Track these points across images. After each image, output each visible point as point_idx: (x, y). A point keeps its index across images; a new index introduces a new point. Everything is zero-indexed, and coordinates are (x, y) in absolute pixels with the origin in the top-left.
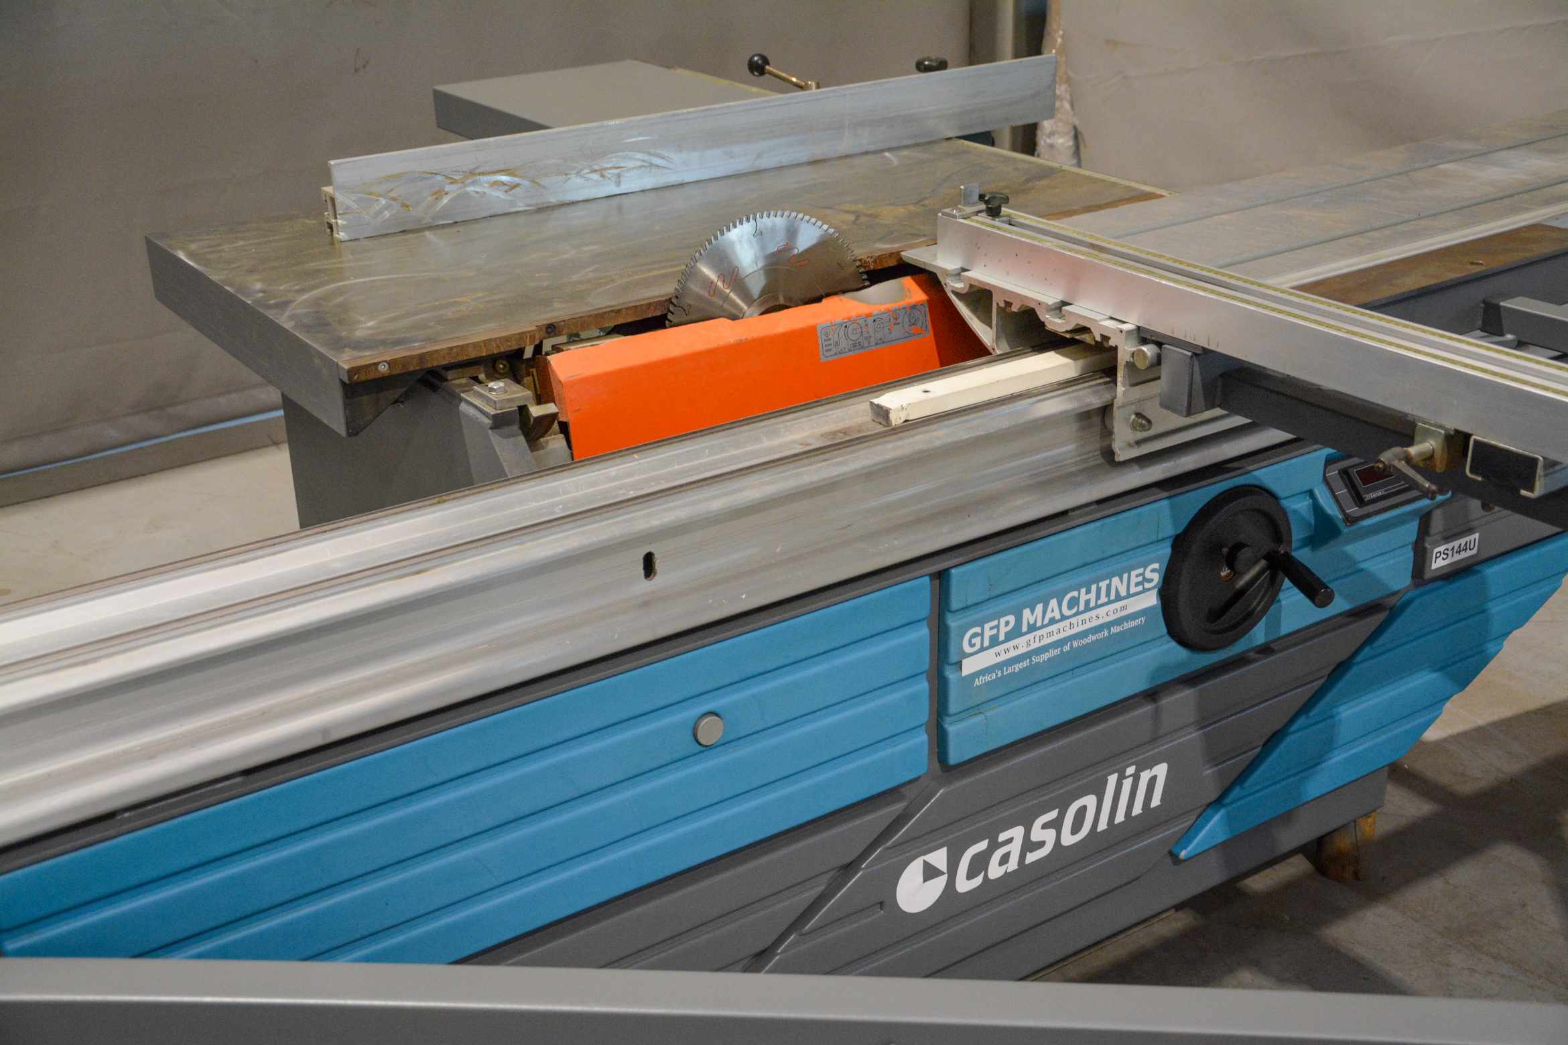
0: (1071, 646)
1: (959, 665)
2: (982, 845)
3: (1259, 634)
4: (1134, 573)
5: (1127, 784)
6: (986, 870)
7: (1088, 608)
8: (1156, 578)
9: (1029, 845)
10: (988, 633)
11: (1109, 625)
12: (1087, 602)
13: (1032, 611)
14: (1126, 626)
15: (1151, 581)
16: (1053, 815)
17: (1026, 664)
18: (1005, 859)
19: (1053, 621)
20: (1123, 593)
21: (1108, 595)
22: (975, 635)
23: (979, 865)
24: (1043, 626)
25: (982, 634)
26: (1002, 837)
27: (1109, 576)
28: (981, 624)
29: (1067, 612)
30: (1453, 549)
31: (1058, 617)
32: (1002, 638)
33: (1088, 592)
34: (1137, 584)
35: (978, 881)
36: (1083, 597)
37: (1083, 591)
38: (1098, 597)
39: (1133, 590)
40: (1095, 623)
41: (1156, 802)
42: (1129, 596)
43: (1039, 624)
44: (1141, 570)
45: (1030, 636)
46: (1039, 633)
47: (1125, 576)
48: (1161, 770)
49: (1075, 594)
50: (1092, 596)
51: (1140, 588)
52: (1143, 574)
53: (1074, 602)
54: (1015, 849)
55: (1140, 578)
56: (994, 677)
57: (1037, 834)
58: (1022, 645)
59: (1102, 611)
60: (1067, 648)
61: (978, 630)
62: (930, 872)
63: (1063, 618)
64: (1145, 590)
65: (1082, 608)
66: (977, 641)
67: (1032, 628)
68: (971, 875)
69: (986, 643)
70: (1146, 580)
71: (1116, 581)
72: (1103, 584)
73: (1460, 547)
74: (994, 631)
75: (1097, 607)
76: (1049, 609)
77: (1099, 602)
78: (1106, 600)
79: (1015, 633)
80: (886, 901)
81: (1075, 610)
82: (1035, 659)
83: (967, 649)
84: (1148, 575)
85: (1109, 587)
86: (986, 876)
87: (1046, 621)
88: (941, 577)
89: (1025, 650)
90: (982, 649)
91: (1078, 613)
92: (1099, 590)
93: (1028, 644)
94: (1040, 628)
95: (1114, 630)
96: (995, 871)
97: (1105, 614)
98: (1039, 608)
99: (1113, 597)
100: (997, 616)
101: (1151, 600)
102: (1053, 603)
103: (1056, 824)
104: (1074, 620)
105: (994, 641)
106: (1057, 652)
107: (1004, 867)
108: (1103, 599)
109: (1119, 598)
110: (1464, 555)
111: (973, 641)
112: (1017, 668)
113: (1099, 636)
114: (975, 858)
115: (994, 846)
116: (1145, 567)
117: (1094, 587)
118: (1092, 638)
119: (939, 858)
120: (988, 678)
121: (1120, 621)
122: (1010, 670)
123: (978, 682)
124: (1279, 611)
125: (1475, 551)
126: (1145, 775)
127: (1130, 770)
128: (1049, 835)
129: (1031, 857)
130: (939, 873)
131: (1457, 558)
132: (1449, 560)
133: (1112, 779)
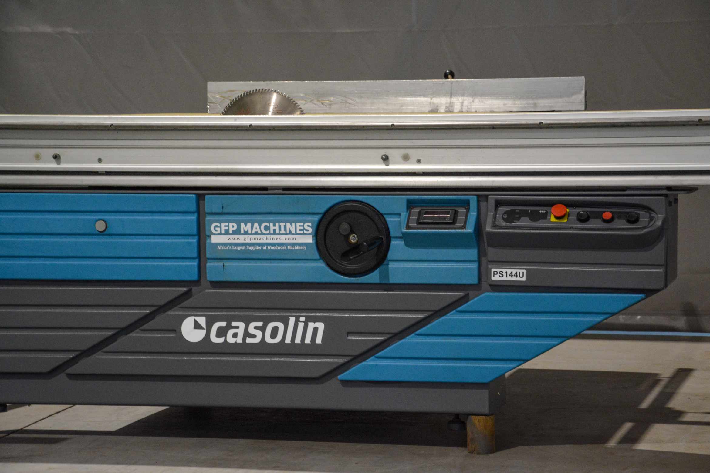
0: (267, 248)
1: (209, 237)
2: (224, 324)
3: (373, 278)
4: (299, 224)
5: (301, 326)
6: (226, 336)
7: (275, 233)
8: (311, 230)
9: (248, 334)
10: (223, 228)
11: (287, 244)
12: (274, 230)
13: (246, 225)
14: (296, 248)
15: (307, 230)
16: (260, 324)
17: (244, 248)
18: (235, 335)
19: (256, 233)
20: (294, 232)
21: (285, 230)
22: (217, 226)
23: (222, 332)
24: (251, 234)
25: (220, 227)
26: (234, 324)
27: (286, 222)
28: (220, 222)
29: (264, 231)
30: (507, 272)
31: (259, 232)
32: (231, 232)
33: (274, 225)
34: (300, 230)
35: (222, 340)
36: (272, 228)
37: (272, 224)
38: (280, 230)
39: (298, 232)
40: (279, 241)
41: (319, 341)
42: (296, 234)
43: (249, 232)
44: (302, 224)
45: (246, 236)
46: (250, 236)
47: (293, 224)
48: (322, 326)
49: (267, 224)
50: (277, 228)
51: (302, 232)
52: (303, 226)
53: (267, 228)
54: (241, 332)
55: (302, 228)
56: (229, 248)
57: (251, 330)
58: (241, 239)
59: (282, 237)
60: (265, 248)
61: (219, 225)
62: (197, 326)
63: (262, 234)
64: (305, 234)
65: (272, 232)
67: (246, 233)
68: (218, 335)
69: (223, 232)
70: (304, 229)
71: (288, 225)
73: (512, 273)
74: (227, 228)
75: (279, 234)
76: (255, 228)
77: (281, 232)
78: (284, 232)
79: (237, 232)
80: (177, 330)
81: (268, 232)
82: (249, 248)
83: (213, 231)
84: (306, 227)
85: (285, 227)
86: (225, 339)
87: (253, 232)
88: (200, 198)
89: (243, 242)
90: (221, 234)
91: (270, 234)
93: (244, 240)
94: (249, 234)
95: (290, 248)
96: (230, 340)
97: (284, 239)
98: (249, 225)
99: (288, 232)
101: (309, 240)
102: (256, 225)
104: (268, 236)
105: (227, 232)
106: (260, 248)
107: (235, 339)
108: (283, 231)
109: (291, 233)
110: (515, 279)
111: (217, 229)
112: (239, 248)
113: (281, 248)
114: (220, 328)
115: (229, 327)
116: (304, 224)
117: (277, 224)
118: (276, 248)
119: (202, 321)
120: (224, 248)
121: (293, 244)
122: (236, 248)
123: (219, 248)
124: (387, 269)
125: (524, 279)
126: (311, 326)
127: (302, 319)
128: (259, 334)
129: (249, 340)
130: (203, 328)
131: (509, 278)
132: (504, 278)
133: (292, 320)
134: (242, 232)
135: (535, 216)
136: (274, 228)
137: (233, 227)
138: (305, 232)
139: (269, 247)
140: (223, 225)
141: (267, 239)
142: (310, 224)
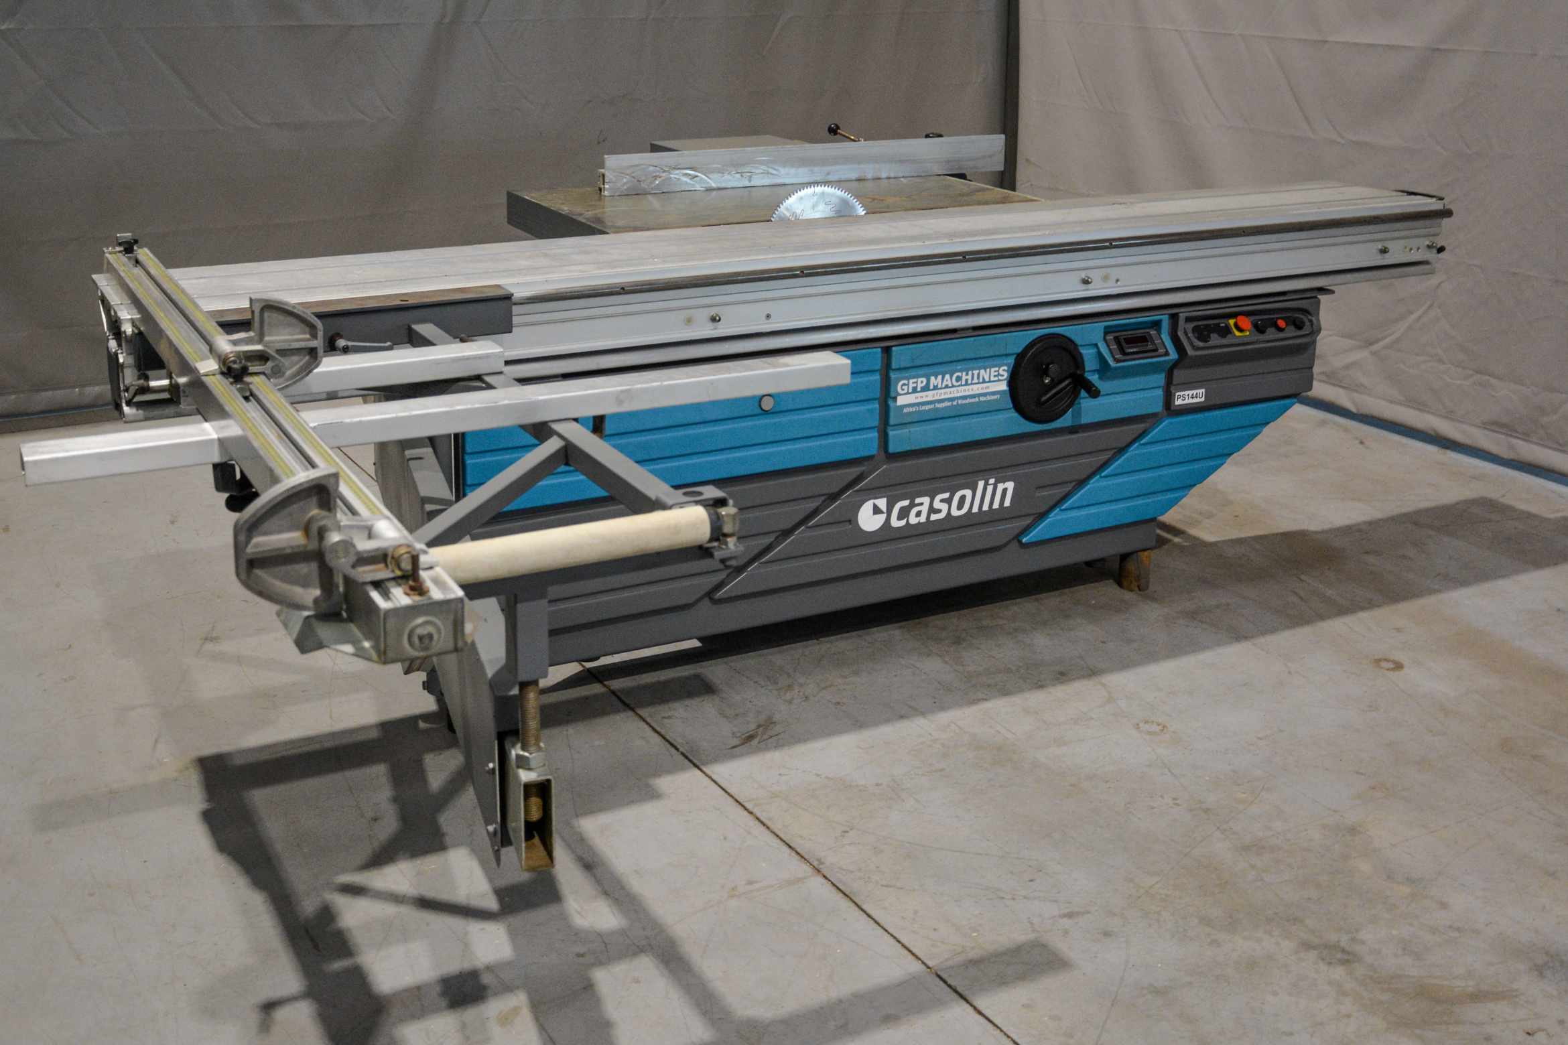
0: (958, 402)
1: (895, 399)
2: (906, 503)
3: (1065, 421)
4: (993, 370)
5: (990, 488)
6: (908, 516)
7: (967, 384)
8: (1006, 375)
9: (932, 510)
10: (911, 385)
11: (979, 395)
12: (967, 380)
13: (936, 379)
14: (989, 398)
15: (1003, 376)
16: (946, 495)
17: (932, 406)
18: (918, 514)
19: (947, 387)
20: (987, 380)
21: (978, 378)
22: (904, 384)
23: (904, 513)
24: (941, 389)
25: (908, 385)
26: (918, 501)
27: (979, 369)
28: (908, 379)
29: (955, 383)
30: (1188, 395)
31: (950, 385)
32: (919, 389)
33: (967, 374)
34: (995, 376)
35: (903, 523)
36: (964, 378)
37: (964, 373)
38: (973, 379)
39: (992, 379)
40: (971, 393)
41: (1007, 503)
42: (990, 382)
43: (939, 386)
44: (997, 369)
45: (935, 392)
46: (939, 391)
47: (988, 370)
48: (1010, 486)
49: (959, 374)
50: (969, 377)
51: (996, 379)
52: (998, 371)
53: (959, 379)
54: (925, 509)
55: (996, 373)
56: (914, 410)
57: (937, 504)
58: (930, 396)
59: (975, 387)
60: (955, 403)
61: (906, 382)
62: (877, 510)
63: (953, 386)
64: (999, 380)
65: (963, 383)
66: (905, 387)
67: (936, 388)
68: (900, 518)
69: (910, 391)
70: (999, 375)
71: (982, 371)
72: (976, 372)
73: (1193, 395)
74: (915, 385)
75: (972, 384)
76: (945, 381)
77: (973, 382)
78: (977, 381)
79: (926, 388)
80: (852, 521)
81: (959, 383)
82: (938, 405)
83: (900, 391)
84: (1001, 372)
85: (979, 374)
86: (908, 521)
87: (943, 386)
88: (887, 351)
89: (932, 399)
90: (908, 393)
91: (961, 385)
92: (973, 374)
93: (933, 396)
94: (939, 389)
95: (982, 399)
96: (913, 520)
97: (977, 389)
98: (940, 377)
99: (981, 380)
100: (917, 377)
101: (1003, 386)
102: (947, 377)
103: (949, 501)
104: (959, 388)
105: (915, 390)
106: (949, 404)
107: (918, 519)
108: (976, 380)
109: (984, 382)
110: (1195, 400)
111: (903, 387)
112: (927, 407)
113: (973, 400)
114: (902, 509)
115: (913, 505)
116: (999, 368)
117: (970, 373)
118: (968, 401)
119: (882, 503)
120: (911, 409)
121: (985, 395)
122: (923, 408)
123: (906, 410)
124: (1080, 408)
125: (1203, 399)
126: (1001, 487)
127: (992, 481)
128: (944, 507)
129: (934, 517)
130: (882, 512)
131: (1191, 401)
132: (1186, 402)
133: (981, 484)
134: (931, 387)
135: (1226, 331)
136: (967, 377)
137: (922, 382)
138: (1000, 378)
139: (960, 402)
140: (911, 381)
141: (958, 391)
142: (1006, 368)
